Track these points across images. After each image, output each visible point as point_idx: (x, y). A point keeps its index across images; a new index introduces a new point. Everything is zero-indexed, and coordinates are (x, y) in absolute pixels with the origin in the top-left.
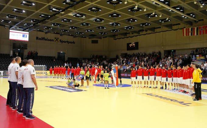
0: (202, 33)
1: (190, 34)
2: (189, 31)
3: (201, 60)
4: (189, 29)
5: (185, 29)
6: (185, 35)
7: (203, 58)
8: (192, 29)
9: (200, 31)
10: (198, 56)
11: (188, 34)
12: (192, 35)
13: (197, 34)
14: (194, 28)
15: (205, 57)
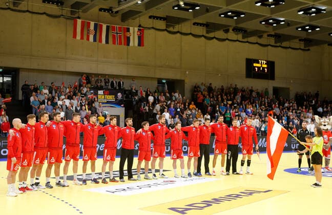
0: (117, 40)
1: (91, 38)
2: (88, 30)
3: (108, 102)
4: (89, 24)
5: (79, 22)
6: (78, 37)
7: (111, 98)
8: (96, 25)
9: (114, 36)
10: (101, 92)
11: (85, 37)
12: (95, 40)
13: (107, 42)
14: (101, 26)
15: (116, 97)
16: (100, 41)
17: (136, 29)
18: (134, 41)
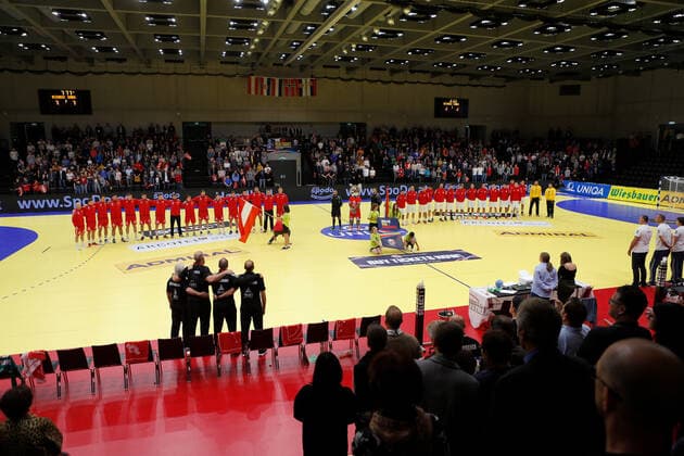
0: (290, 93)
1: (265, 92)
2: (262, 85)
3: (285, 149)
4: (262, 80)
5: (253, 78)
6: (253, 92)
7: (287, 145)
8: (269, 80)
9: (286, 88)
10: (277, 140)
11: (259, 91)
12: (268, 94)
13: (280, 94)
14: (274, 80)
15: (293, 143)
16: (274, 94)
17: (309, 80)
18: (306, 92)
